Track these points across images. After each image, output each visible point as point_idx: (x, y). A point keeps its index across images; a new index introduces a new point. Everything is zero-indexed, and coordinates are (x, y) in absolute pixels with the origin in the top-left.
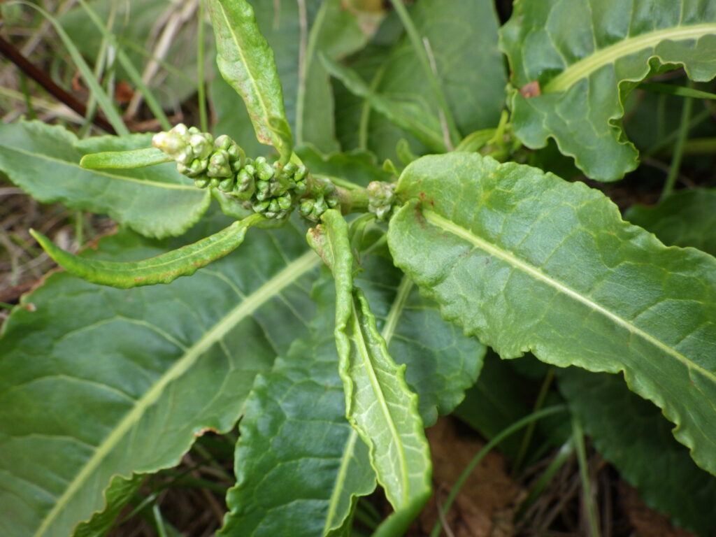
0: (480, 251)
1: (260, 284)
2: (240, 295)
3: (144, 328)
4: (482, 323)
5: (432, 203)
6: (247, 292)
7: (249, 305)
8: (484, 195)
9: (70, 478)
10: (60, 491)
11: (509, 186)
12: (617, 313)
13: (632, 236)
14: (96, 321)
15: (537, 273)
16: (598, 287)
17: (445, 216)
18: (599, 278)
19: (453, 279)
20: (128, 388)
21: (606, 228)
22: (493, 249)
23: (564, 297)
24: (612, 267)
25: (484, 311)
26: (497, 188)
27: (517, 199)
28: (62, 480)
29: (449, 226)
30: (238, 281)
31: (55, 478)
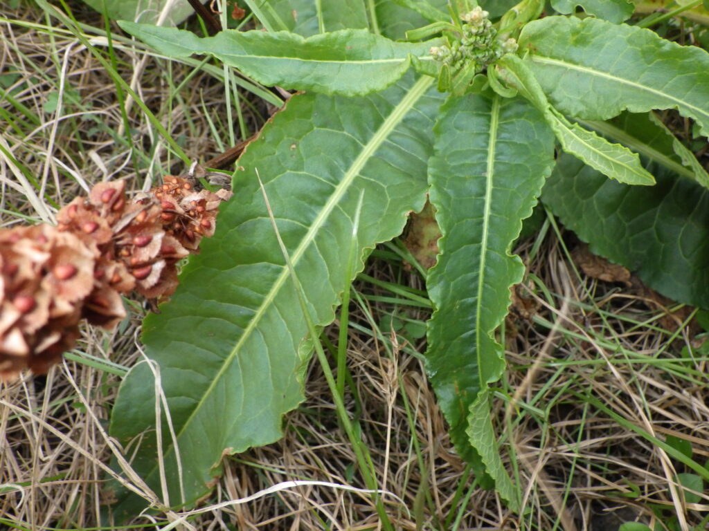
0: (572, 70)
1: (371, 136)
2: (362, 145)
3: (306, 176)
4: (582, 108)
5: (535, 49)
6: (365, 142)
7: (369, 150)
8: (571, 39)
9: (266, 292)
10: (257, 304)
11: (588, 31)
12: (654, 88)
13: (664, 45)
14: (275, 176)
15: (609, 76)
16: (642, 76)
17: (544, 56)
18: (643, 72)
19: (559, 88)
20: (302, 219)
21: (647, 43)
22: (579, 68)
23: (626, 86)
24: (649, 64)
25: (582, 102)
26: (582, 33)
27: (593, 37)
28: (260, 295)
29: (547, 60)
30: (358, 135)
31: (254, 295)
